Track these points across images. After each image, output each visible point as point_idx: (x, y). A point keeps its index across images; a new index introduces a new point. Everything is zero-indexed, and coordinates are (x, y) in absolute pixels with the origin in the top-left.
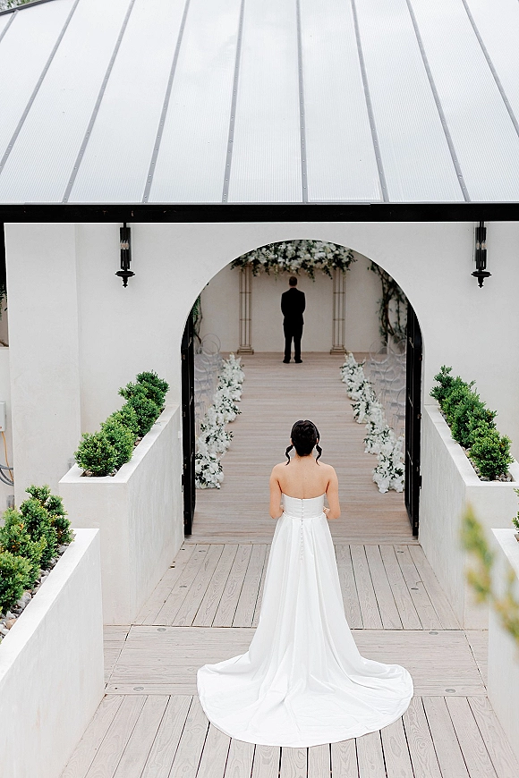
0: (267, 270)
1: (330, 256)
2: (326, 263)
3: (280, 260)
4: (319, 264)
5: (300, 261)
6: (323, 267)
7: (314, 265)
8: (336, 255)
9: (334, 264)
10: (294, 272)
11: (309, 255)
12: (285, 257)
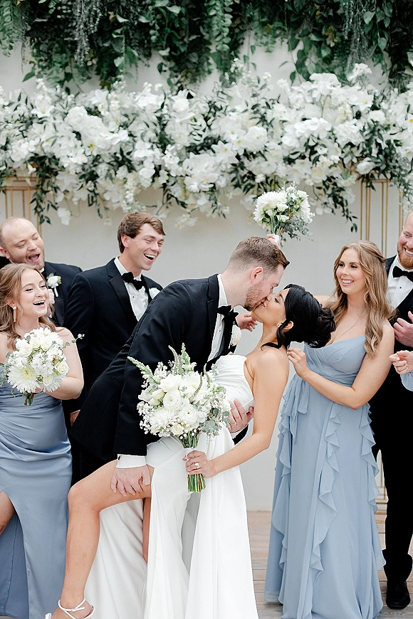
0: (93, 198)
1: (351, 132)
2: (330, 156)
3: (143, 152)
4: (302, 167)
5: (225, 155)
6: (320, 178)
7: (282, 170)
8: (374, 130)
9: (365, 166)
10: (203, 201)
11: (261, 130)
12: (163, 142)
